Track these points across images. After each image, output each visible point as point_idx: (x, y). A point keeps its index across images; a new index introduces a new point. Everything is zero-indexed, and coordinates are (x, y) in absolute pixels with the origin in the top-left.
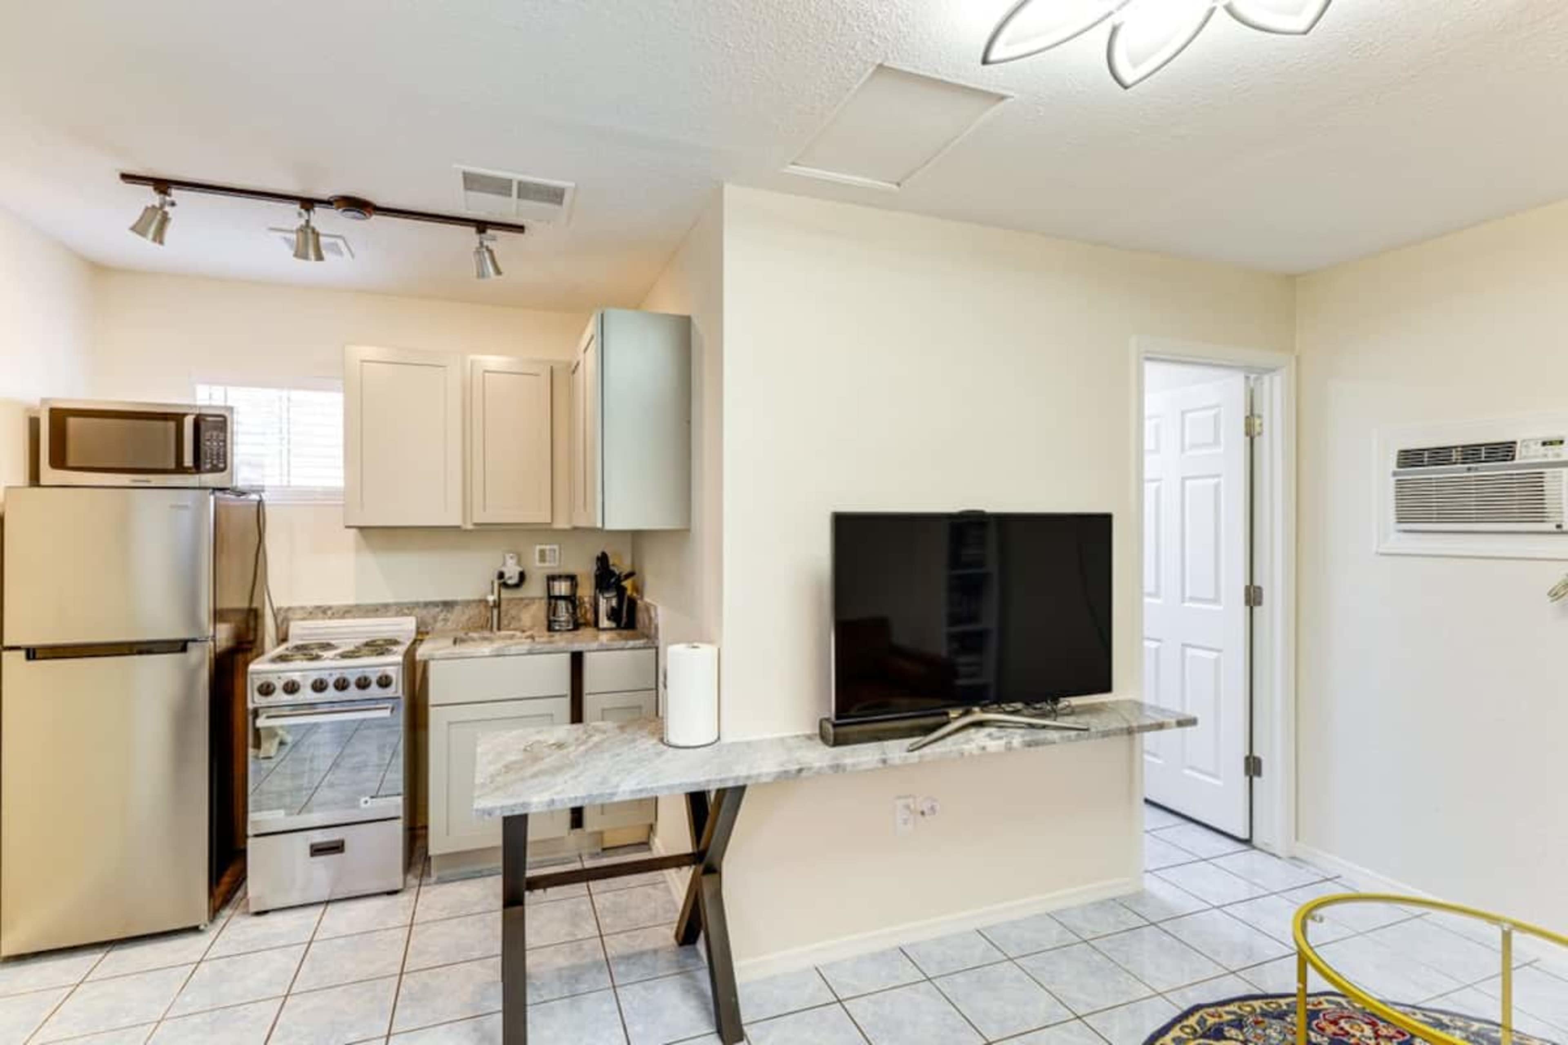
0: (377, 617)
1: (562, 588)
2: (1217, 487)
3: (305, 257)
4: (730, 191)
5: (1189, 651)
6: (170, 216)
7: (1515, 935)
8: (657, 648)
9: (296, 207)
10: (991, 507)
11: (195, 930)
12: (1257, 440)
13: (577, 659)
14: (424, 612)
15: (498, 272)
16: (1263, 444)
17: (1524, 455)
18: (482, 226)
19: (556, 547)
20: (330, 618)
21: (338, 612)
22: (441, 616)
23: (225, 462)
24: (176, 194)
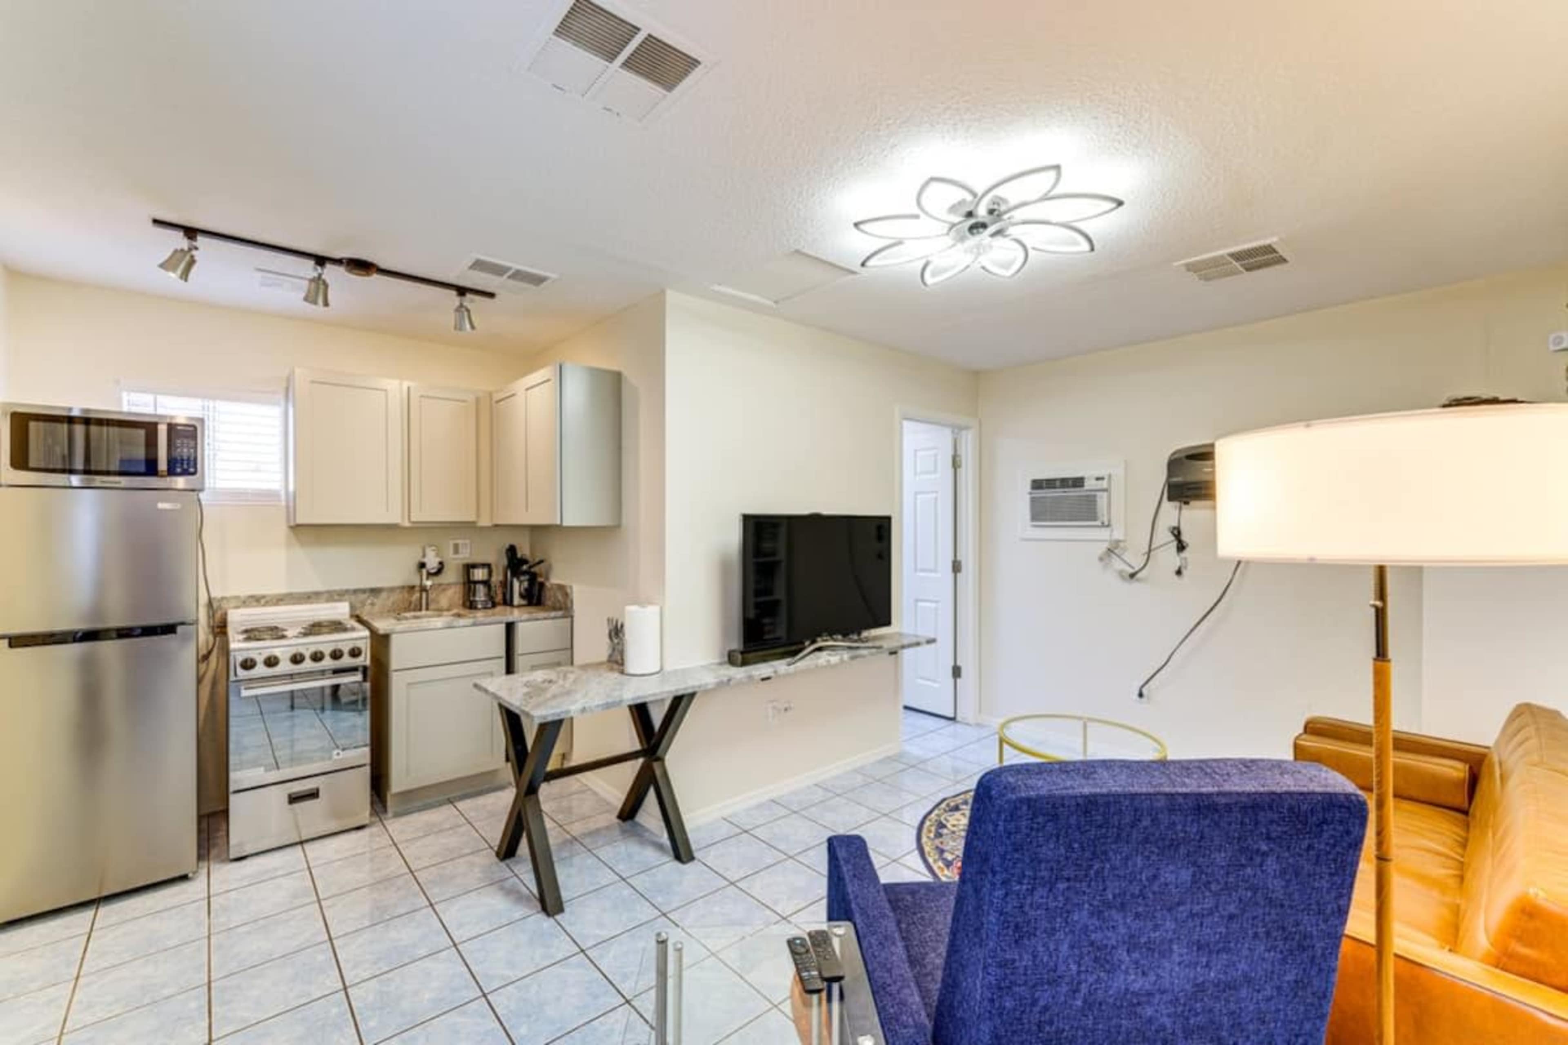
0: (312, 603)
1: (479, 574)
2: (936, 499)
3: (315, 302)
4: (671, 297)
5: (920, 604)
6: (196, 258)
7: (1089, 724)
8: (572, 617)
9: (311, 263)
10: (826, 512)
11: (184, 878)
12: (958, 470)
13: (510, 628)
14: (353, 598)
15: (473, 327)
16: (962, 472)
17: (1090, 484)
18: (462, 291)
19: (468, 541)
20: (264, 606)
21: (271, 600)
22: (369, 601)
23: (195, 467)
24: (201, 240)
